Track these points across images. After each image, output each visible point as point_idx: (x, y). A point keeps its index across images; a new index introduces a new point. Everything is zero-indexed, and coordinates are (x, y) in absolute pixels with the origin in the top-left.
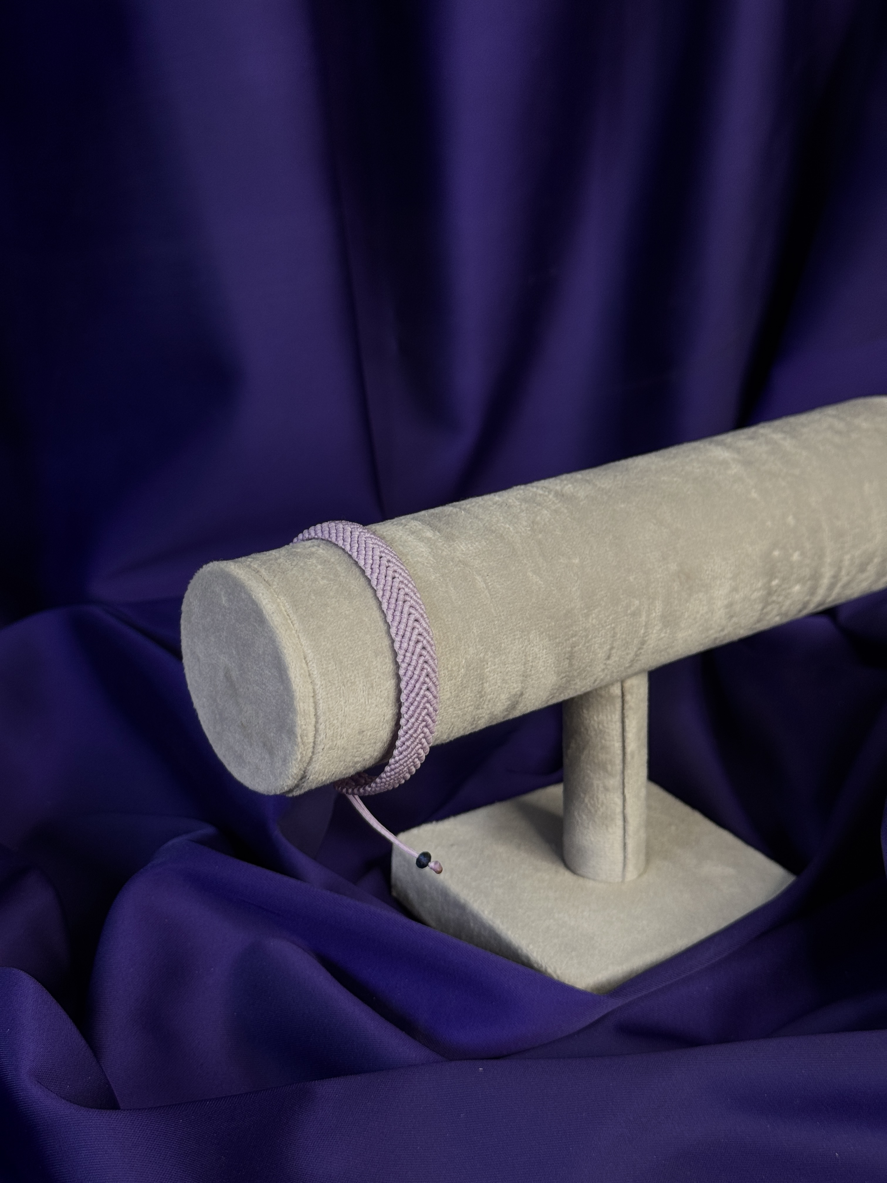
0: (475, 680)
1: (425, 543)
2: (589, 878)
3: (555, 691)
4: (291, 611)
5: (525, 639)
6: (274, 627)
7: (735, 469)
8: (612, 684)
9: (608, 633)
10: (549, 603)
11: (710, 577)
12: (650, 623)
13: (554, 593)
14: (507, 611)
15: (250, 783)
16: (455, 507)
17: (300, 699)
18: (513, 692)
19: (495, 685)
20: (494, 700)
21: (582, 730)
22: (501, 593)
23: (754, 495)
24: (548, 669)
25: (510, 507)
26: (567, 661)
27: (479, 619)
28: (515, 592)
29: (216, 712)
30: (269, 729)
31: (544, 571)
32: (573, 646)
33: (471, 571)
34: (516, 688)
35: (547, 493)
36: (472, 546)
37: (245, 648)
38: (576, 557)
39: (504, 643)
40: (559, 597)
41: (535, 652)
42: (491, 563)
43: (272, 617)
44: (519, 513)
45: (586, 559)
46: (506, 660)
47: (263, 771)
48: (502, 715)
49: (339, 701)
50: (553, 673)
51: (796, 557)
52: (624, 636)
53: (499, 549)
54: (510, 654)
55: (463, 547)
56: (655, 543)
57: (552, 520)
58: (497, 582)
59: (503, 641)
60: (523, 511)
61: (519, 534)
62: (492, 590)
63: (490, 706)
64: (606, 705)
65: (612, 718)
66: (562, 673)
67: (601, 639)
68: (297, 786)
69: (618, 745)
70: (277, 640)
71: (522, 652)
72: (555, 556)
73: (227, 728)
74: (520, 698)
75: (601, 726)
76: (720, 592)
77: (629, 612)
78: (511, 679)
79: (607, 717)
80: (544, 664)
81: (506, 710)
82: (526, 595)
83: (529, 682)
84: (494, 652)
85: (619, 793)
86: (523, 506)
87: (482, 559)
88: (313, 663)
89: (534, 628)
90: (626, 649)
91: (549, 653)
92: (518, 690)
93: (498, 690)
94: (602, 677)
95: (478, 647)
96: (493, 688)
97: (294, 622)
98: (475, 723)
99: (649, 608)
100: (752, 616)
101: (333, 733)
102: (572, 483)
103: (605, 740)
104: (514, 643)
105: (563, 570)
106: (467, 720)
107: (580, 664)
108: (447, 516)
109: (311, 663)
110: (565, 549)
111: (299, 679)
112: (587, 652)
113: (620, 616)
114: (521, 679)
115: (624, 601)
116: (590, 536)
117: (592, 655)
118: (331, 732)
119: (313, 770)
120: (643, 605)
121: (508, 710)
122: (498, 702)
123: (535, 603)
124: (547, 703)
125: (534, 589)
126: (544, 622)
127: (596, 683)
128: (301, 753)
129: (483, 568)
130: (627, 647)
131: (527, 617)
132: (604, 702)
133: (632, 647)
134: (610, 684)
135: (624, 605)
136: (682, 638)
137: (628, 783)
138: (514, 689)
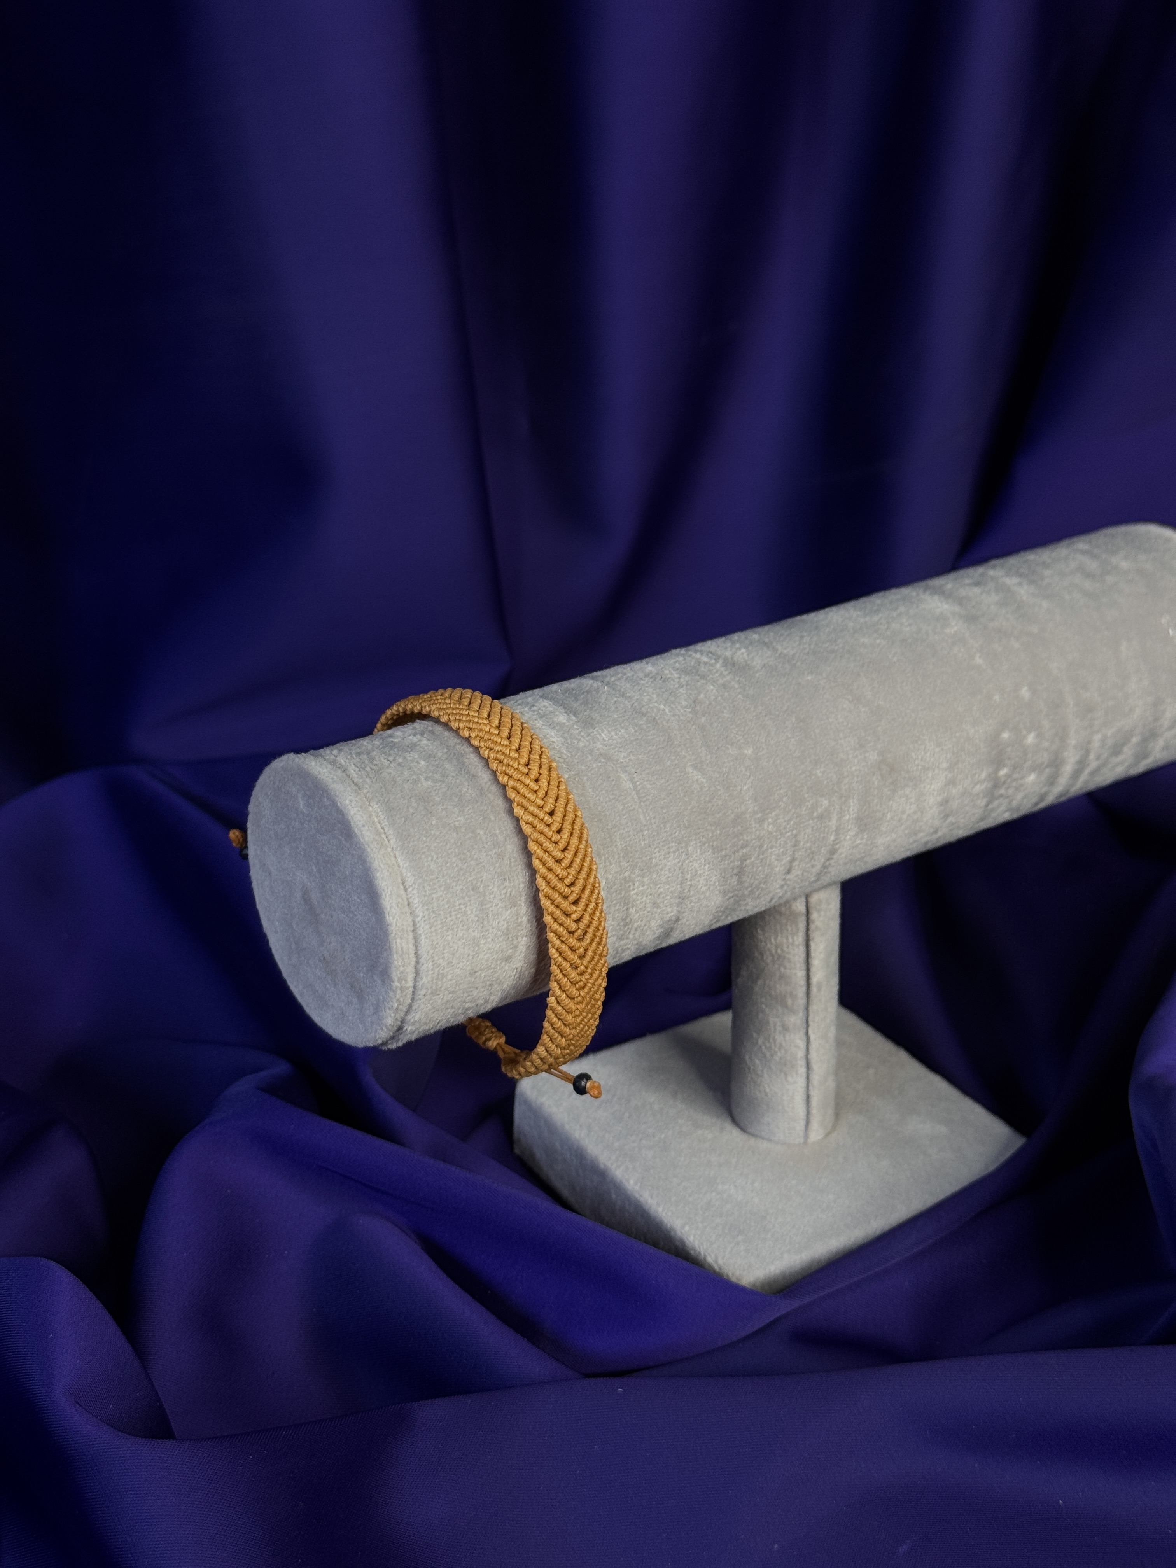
0: (618, 905)
1: (558, 731)
2: (763, 1138)
3: (721, 914)
4: (387, 823)
5: (682, 852)
6: (364, 844)
7: (956, 627)
8: (795, 899)
10: (713, 806)
11: (920, 767)
12: (842, 826)
13: (719, 793)
14: (660, 818)
15: (334, 1031)
16: (596, 679)
17: (396, 934)
18: (667, 918)
19: (644, 911)
20: (642, 928)
21: (756, 954)
22: (652, 795)
23: (979, 660)
24: (712, 888)
25: (665, 680)
26: (735, 878)
27: (624, 829)
28: (671, 794)
29: (292, 940)
30: (358, 968)
31: (707, 765)
32: (743, 859)
33: (614, 767)
34: (671, 912)
35: (713, 661)
36: (616, 734)
37: (329, 865)
38: (749, 747)
39: (656, 858)
40: (727, 798)
41: (694, 868)
42: (640, 757)
43: (361, 831)
44: (677, 689)
45: (761, 749)
46: (658, 878)
47: (350, 1018)
48: (652, 945)
49: (445, 937)
50: (717, 892)
51: (1031, 739)
52: (808, 845)
53: (651, 737)
54: (663, 872)
55: (605, 735)
56: (850, 725)
57: (720, 698)
59: (654, 855)
60: (682, 687)
61: (677, 717)
62: (641, 791)
63: (637, 935)
64: (786, 925)
65: (793, 941)
66: (729, 892)
67: (779, 850)
68: (393, 1038)
69: (801, 974)
70: (368, 860)
71: (677, 869)
72: (722, 746)
73: (306, 961)
74: (676, 924)
75: (779, 951)
76: (933, 787)
78: (663, 902)
79: (787, 939)
80: (707, 882)
81: (658, 938)
82: (685, 796)
83: (687, 905)
84: (642, 870)
85: (802, 1034)
86: (682, 680)
87: (629, 751)
88: (413, 889)
89: (694, 838)
90: (810, 861)
92: (673, 915)
93: (647, 916)
94: (781, 895)
95: (622, 864)
96: (641, 913)
97: (390, 837)
98: (618, 955)
99: (841, 809)
100: (974, 814)
101: (438, 975)
102: (746, 648)
103: (785, 968)
104: (669, 857)
105: (732, 763)
107: (752, 881)
108: (586, 694)
109: (411, 889)
110: (735, 736)
111: (395, 909)
112: (761, 866)
113: (803, 820)
114: (677, 901)
115: (809, 801)
116: (767, 719)
117: (768, 869)
118: (436, 974)
119: (412, 1020)
120: (833, 806)
121: (661, 938)
122: (647, 930)
123: (695, 807)
124: (710, 927)
125: (695, 788)
126: (707, 830)
127: (774, 901)
128: (398, 1000)
129: (631, 763)
130: (813, 857)
131: (685, 824)
132: (784, 921)
133: (818, 858)
134: (792, 900)
135: (809, 806)
136: (883, 844)
137: (814, 1022)
138: (668, 914)
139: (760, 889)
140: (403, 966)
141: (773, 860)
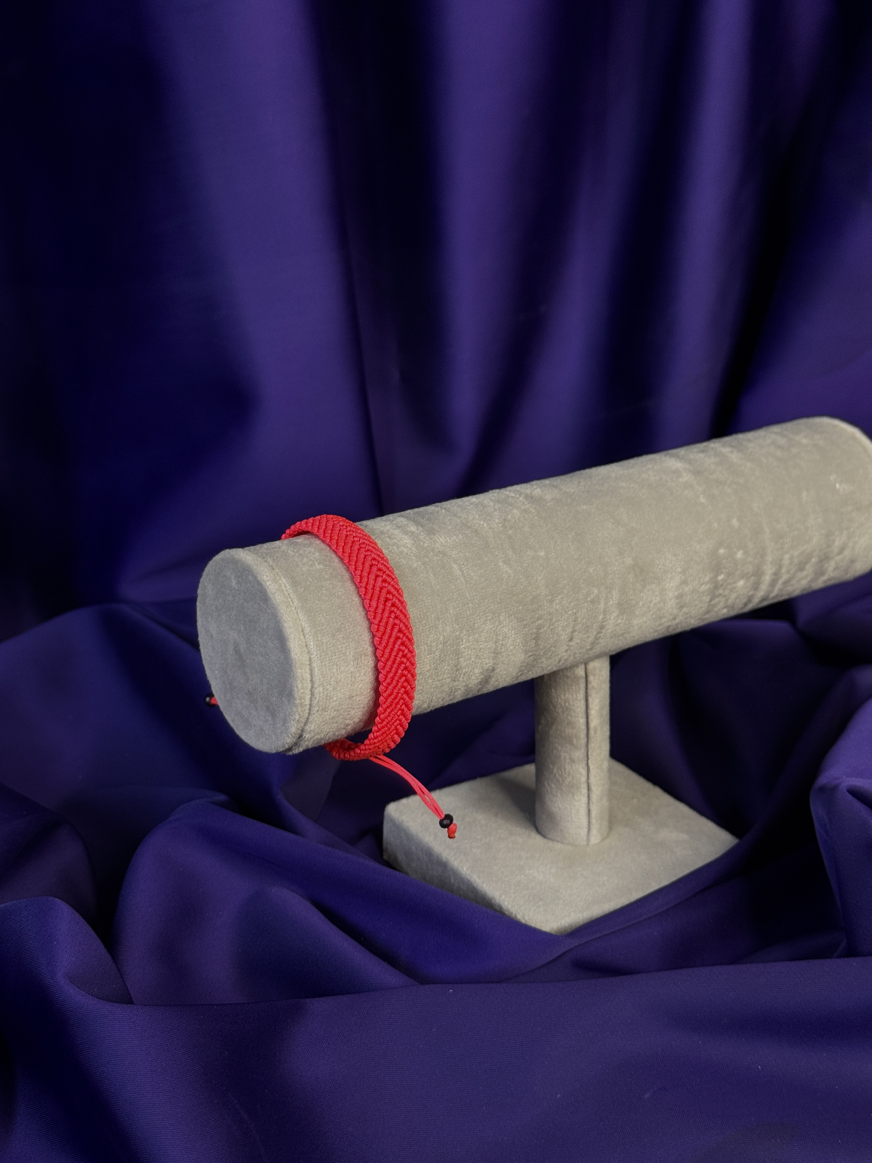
0: (452, 655)
1: (410, 536)
2: (558, 841)
3: (524, 668)
4: (291, 591)
5: (496, 620)
6: (276, 604)
7: (686, 477)
8: (577, 665)
9: (570, 617)
10: (517, 589)
11: (662, 570)
12: (608, 609)
13: (522, 580)
14: (480, 596)
15: (255, 743)
16: (437, 507)
17: (298, 666)
18: (486, 667)
19: (470, 661)
20: (469, 673)
21: (551, 707)
22: (474, 580)
23: (702, 500)
24: (517, 647)
25: (485, 507)
26: (534, 641)
27: (455, 602)
28: (488, 580)
29: (227, 682)
30: (272, 694)
31: (513, 562)
32: (539, 628)
33: (449, 560)
34: (488, 663)
35: (518, 496)
36: (450, 539)
37: (252, 624)
38: (542, 551)
39: (477, 623)
40: (527, 584)
41: (505, 632)
42: (467, 554)
43: (274, 596)
44: (492, 512)
45: (551, 552)
46: (479, 638)
47: (266, 732)
48: (477, 689)
49: (332, 669)
50: (521, 651)
51: (739, 555)
52: (584, 621)
53: (474, 542)
54: (483, 633)
55: (443, 539)
56: (612, 539)
57: (522, 518)
58: (471, 570)
59: (476, 621)
60: (496, 510)
61: (492, 530)
62: (467, 577)
63: (465, 679)
64: (571, 685)
65: (577, 697)
66: (529, 651)
67: (564, 623)
68: (296, 744)
69: (582, 721)
70: (278, 615)
71: (493, 632)
72: (523, 549)
73: (236, 695)
74: (492, 674)
75: (567, 704)
76: (671, 584)
77: (589, 599)
78: (483, 655)
79: (572, 696)
80: (514, 643)
81: (480, 683)
82: (497, 581)
83: (500, 659)
84: (468, 631)
85: (584, 765)
86: (496, 506)
87: (459, 550)
88: (309, 636)
89: (504, 611)
90: (586, 633)
91: (518, 633)
92: (490, 666)
93: (472, 665)
94: (566, 657)
95: (454, 626)
96: (468, 662)
97: (294, 600)
98: (452, 694)
99: (607, 596)
100: (701, 607)
101: (327, 696)
102: (541, 488)
103: (571, 717)
104: (487, 623)
105: (530, 561)
106: (445, 691)
107: (546, 644)
108: (429, 514)
110: (532, 543)
111: (297, 648)
112: (551, 634)
113: (580, 603)
114: (492, 655)
115: (584, 590)
116: (554, 533)
117: (556, 637)
118: (325, 696)
119: (309, 730)
120: (601, 594)
121: (482, 683)
122: (472, 675)
123: (505, 589)
124: (517, 679)
125: (504, 577)
126: (513, 606)
127: (561, 663)
128: (299, 714)
129: (460, 558)
130: (588, 630)
131: (497, 601)
132: (570, 682)
133: (592, 631)
134: (575, 666)
135: (584, 593)
136: (638, 624)
137: (592, 755)
138: (486, 664)
139: (551, 652)
140: (303, 689)
141: (560, 630)
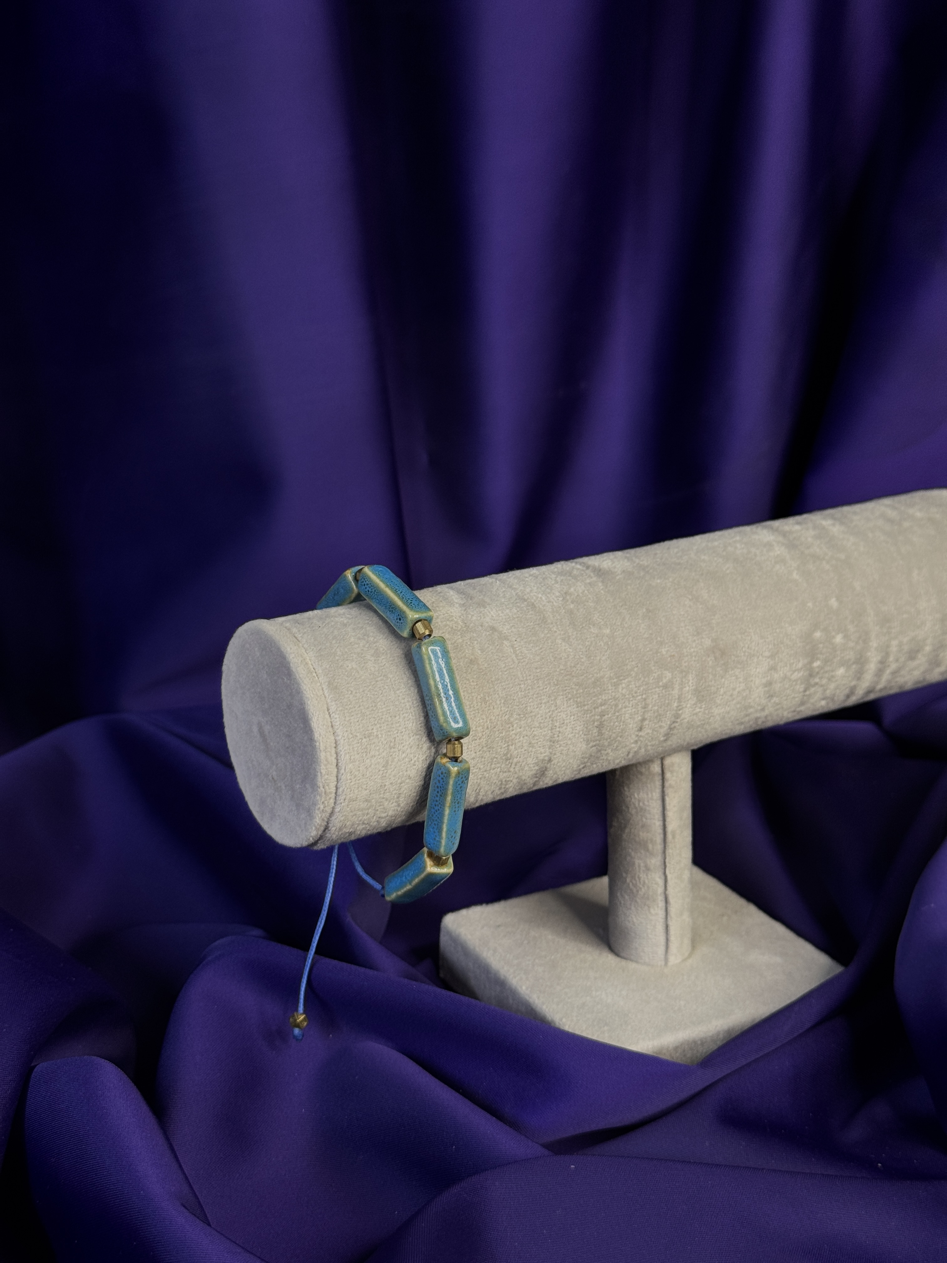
0: (500, 741)
2: (631, 960)
3: (586, 760)
4: (317, 665)
5: (553, 704)
6: (299, 679)
7: (779, 551)
8: (651, 760)
10: (577, 670)
11: (747, 654)
12: (683, 696)
13: (582, 660)
14: (534, 676)
15: (280, 837)
16: (492, 578)
17: (322, 748)
18: (541, 757)
19: (522, 749)
20: (521, 763)
22: (528, 658)
23: (795, 576)
24: (577, 736)
25: (545, 579)
26: (596, 730)
27: (505, 682)
28: (543, 658)
29: (251, 769)
30: (296, 781)
31: (574, 639)
32: (602, 715)
33: (499, 636)
34: (544, 753)
35: (584, 568)
36: (502, 613)
37: (276, 701)
38: (608, 628)
39: (530, 706)
40: (588, 665)
41: (562, 717)
42: (520, 629)
43: (298, 670)
44: (553, 584)
45: (617, 630)
46: (532, 723)
47: (291, 823)
48: (532, 782)
49: (360, 753)
50: (582, 740)
51: (839, 639)
52: (656, 708)
53: (530, 616)
54: (536, 718)
55: (494, 613)
56: (689, 617)
57: (586, 592)
59: (528, 704)
60: (558, 583)
61: (551, 604)
62: (519, 655)
63: (517, 769)
64: (646, 783)
65: (652, 796)
66: (591, 741)
67: (632, 709)
68: (321, 837)
69: (658, 824)
70: (301, 692)
71: (548, 717)
72: (586, 626)
74: (549, 764)
75: (641, 804)
76: (758, 670)
77: (661, 684)
78: (537, 743)
79: (647, 795)
80: (573, 730)
81: (535, 776)
82: (554, 661)
83: (557, 748)
84: (519, 715)
85: (661, 873)
86: (558, 579)
87: (511, 625)
88: (336, 714)
89: (561, 694)
90: (659, 722)
91: (578, 720)
92: (546, 756)
93: (525, 754)
94: (636, 749)
95: (503, 709)
96: (519, 751)
97: (319, 675)
98: (504, 787)
99: (682, 681)
100: (794, 698)
102: (612, 560)
103: (646, 819)
104: (541, 707)
105: (593, 639)
107: (611, 734)
108: (481, 586)
109: (334, 714)
110: (596, 620)
111: (321, 729)
112: (617, 722)
113: (651, 687)
114: (548, 744)
115: (655, 673)
116: (622, 608)
117: (623, 725)
118: (353, 783)
119: (335, 822)
120: (675, 678)
121: (538, 775)
122: (525, 766)
123: (562, 670)
124: (579, 773)
125: (563, 656)
126: (572, 688)
127: (630, 757)
128: (323, 803)
129: (512, 634)
130: (660, 719)
131: (554, 682)
132: (645, 780)
133: (665, 720)
134: (647, 762)
135: (656, 677)
136: (719, 714)
137: (670, 863)
138: (542, 754)
139: (617, 742)
140: (328, 775)
141: (627, 718)
